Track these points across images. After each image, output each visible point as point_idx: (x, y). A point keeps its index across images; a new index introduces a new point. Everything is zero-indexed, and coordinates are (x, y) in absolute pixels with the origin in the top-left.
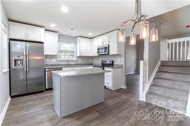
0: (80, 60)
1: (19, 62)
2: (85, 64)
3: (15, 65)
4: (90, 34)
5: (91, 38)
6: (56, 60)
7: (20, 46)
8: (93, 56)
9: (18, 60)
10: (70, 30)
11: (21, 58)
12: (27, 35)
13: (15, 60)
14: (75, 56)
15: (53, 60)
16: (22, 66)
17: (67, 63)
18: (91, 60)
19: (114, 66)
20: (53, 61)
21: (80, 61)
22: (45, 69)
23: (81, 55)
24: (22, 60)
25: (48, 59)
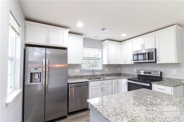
0: (107, 69)
1: (36, 77)
2: (112, 74)
3: (31, 81)
4: (124, 36)
5: (121, 42)
6: (79, 70)
7: (39, 54)
8: (124, 64)
9: (35, 73)
10: (100, 30)
11: (39, 70)
12: (48, 39)
13: (31, 74)
14: (101, 64)
15: (76, 70)
16: (40, 81)
17: (91, 74)
18: (118, 69)
19: (163, 80)
20: (76, 72)
21: (107, 71)
22: (68, 84)
23: (109, 63)
24: (41, 73)
25: (71, 70)
